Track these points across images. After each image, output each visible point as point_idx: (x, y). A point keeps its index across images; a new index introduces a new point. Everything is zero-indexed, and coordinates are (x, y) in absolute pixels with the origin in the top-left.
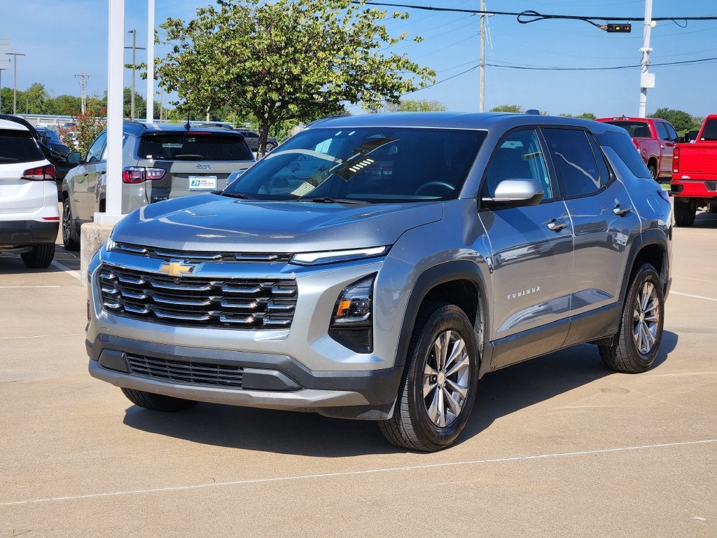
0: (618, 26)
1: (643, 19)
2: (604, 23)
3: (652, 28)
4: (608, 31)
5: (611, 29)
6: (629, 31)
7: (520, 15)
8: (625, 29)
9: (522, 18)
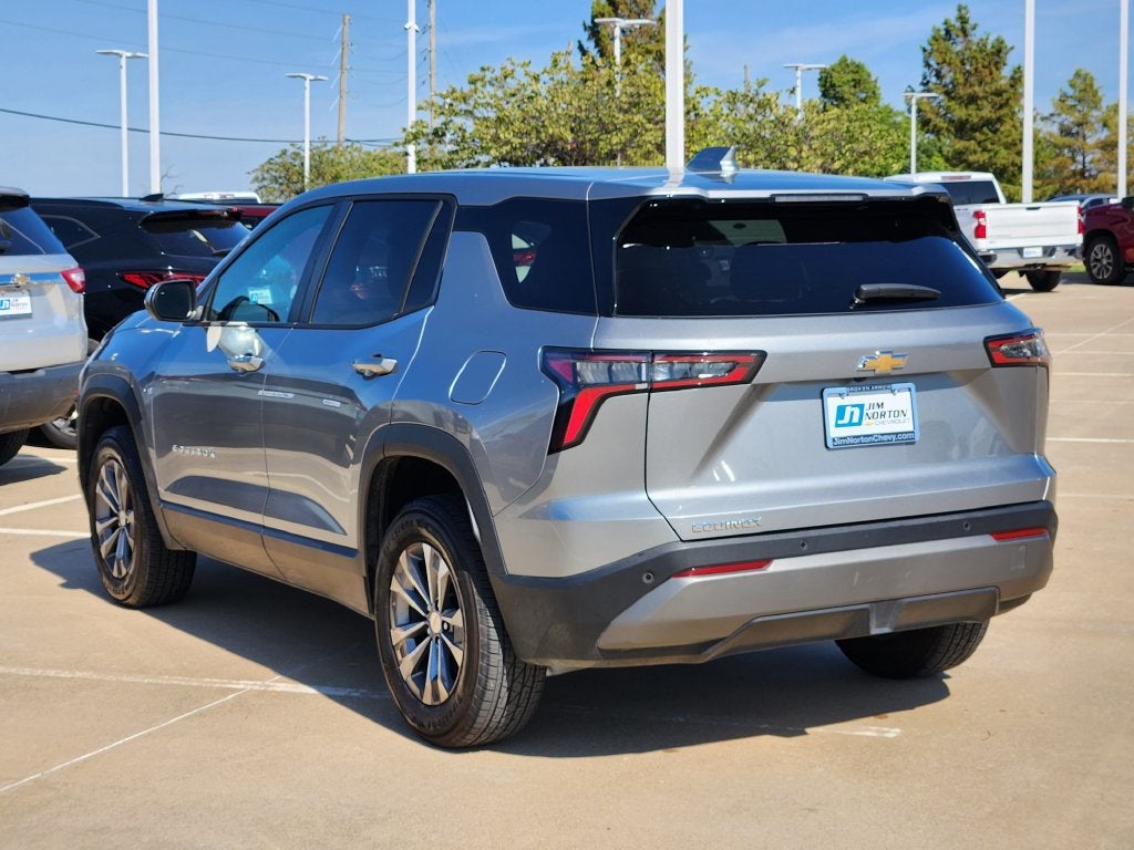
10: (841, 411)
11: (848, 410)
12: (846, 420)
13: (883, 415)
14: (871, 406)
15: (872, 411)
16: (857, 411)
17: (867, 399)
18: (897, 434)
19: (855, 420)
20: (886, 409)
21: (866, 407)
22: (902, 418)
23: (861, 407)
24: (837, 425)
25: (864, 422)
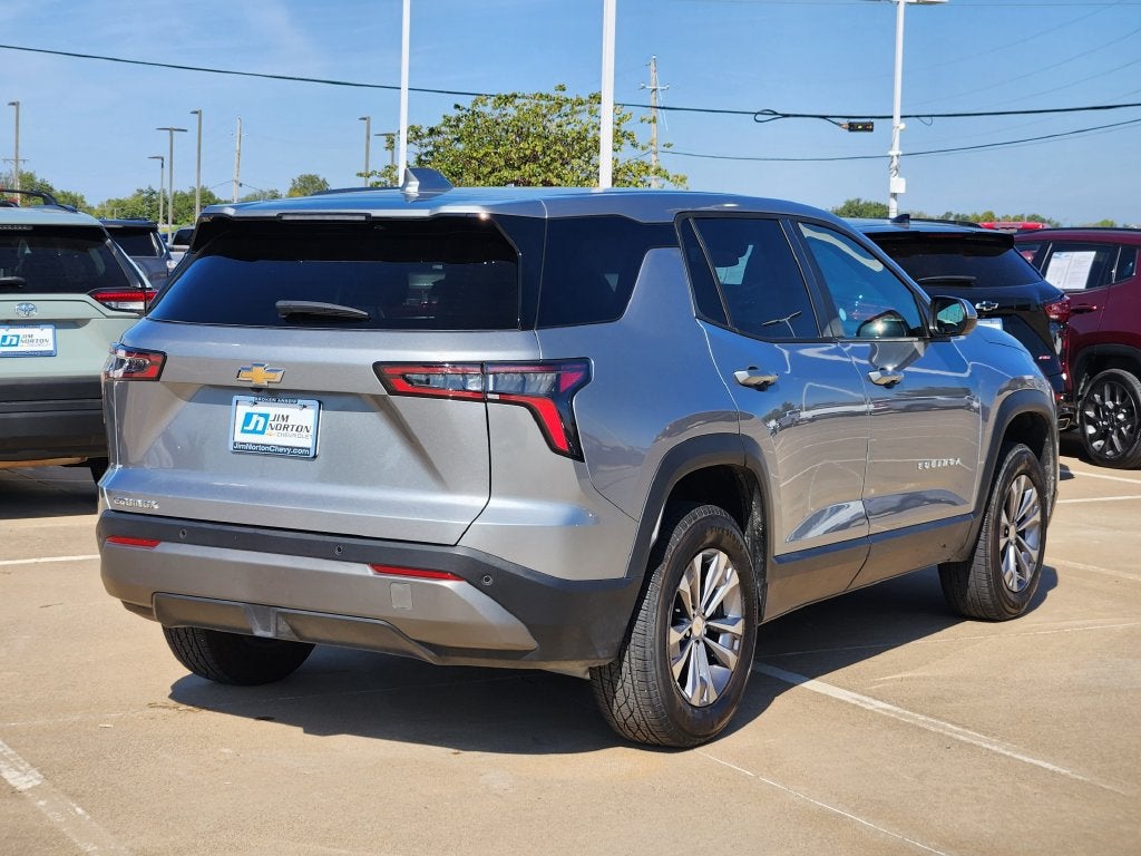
0: (861, 125)
1: (892, 117)
2: (845, 121)
3: (901, 131)
4: (850, 130)
5: (852, 128)
6: (872, 130)
7: (756, 114)
8: (867, 128)
9: (759, 117)
10: (249, 417)
11: (255, 418)
12: (251, 427)
13: (286, 427)
14: (276, 418)
15: (276, 422)
16: (262, 420)
17: (273, 409)
18: (292, 448)
19: (260, 428)
20: (290, 422)
21: (271, 418)
22: (304, 433)
23: (266, 416)
24: (243, 431)
25: (268, 430)
